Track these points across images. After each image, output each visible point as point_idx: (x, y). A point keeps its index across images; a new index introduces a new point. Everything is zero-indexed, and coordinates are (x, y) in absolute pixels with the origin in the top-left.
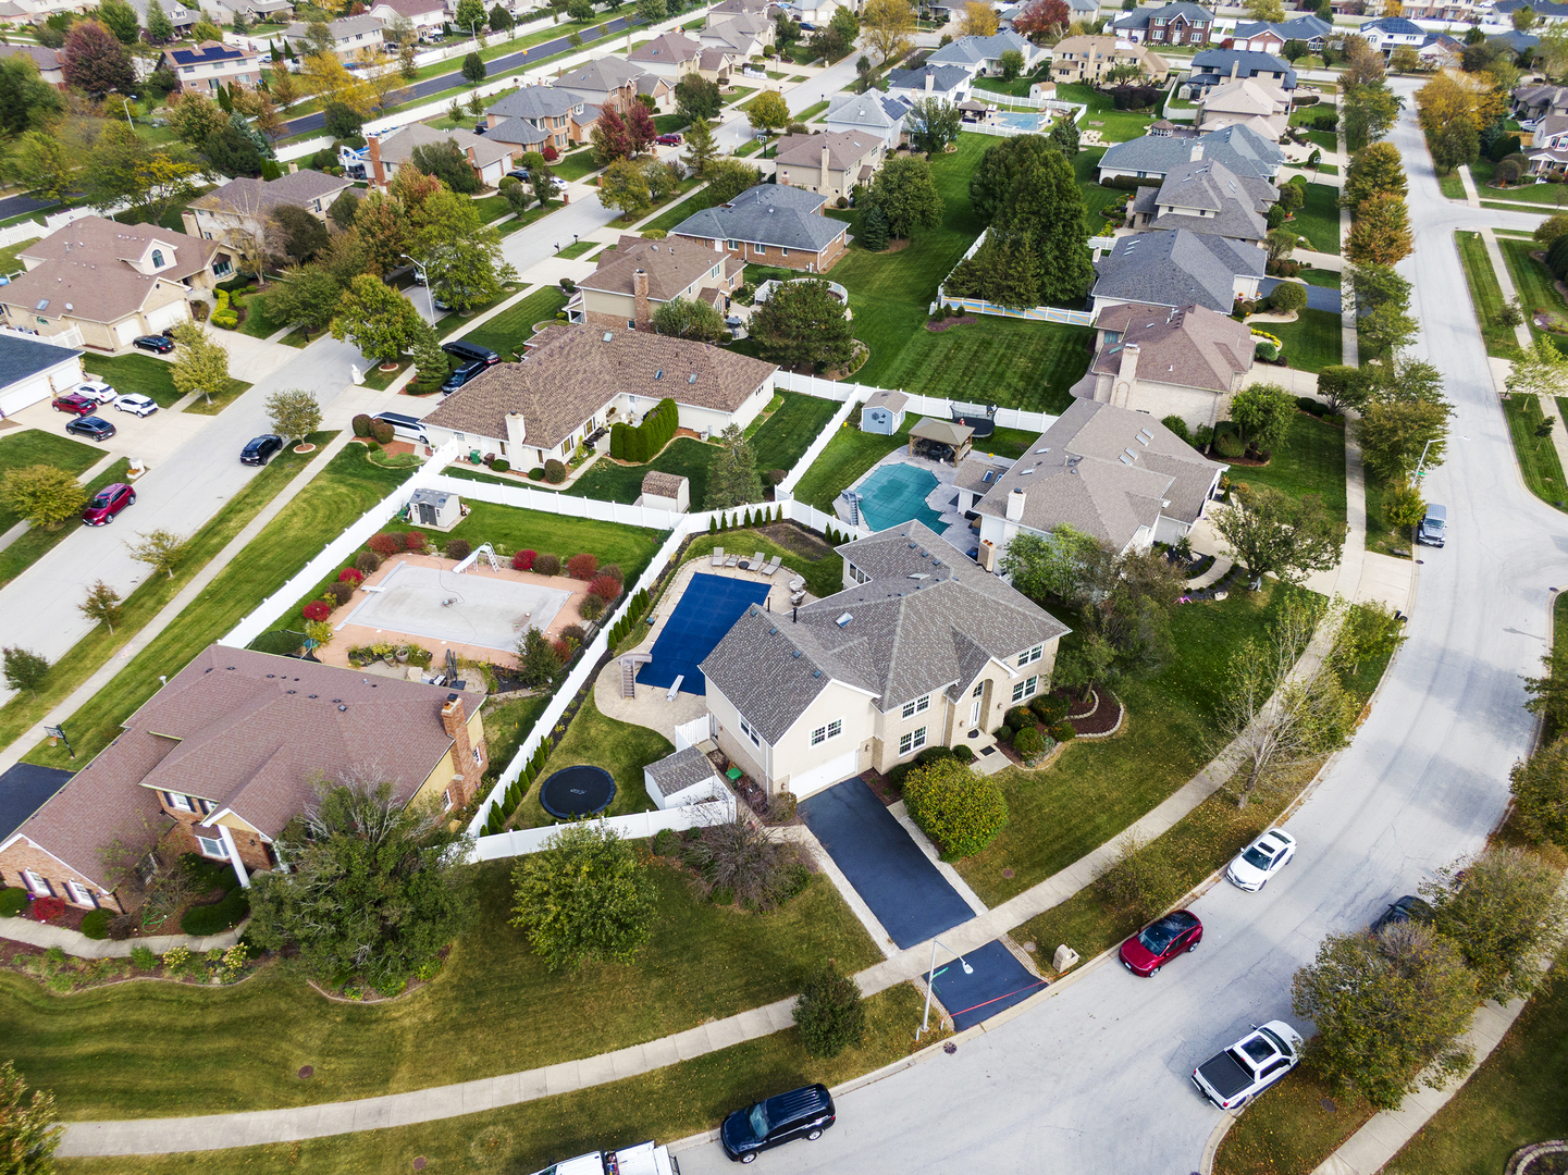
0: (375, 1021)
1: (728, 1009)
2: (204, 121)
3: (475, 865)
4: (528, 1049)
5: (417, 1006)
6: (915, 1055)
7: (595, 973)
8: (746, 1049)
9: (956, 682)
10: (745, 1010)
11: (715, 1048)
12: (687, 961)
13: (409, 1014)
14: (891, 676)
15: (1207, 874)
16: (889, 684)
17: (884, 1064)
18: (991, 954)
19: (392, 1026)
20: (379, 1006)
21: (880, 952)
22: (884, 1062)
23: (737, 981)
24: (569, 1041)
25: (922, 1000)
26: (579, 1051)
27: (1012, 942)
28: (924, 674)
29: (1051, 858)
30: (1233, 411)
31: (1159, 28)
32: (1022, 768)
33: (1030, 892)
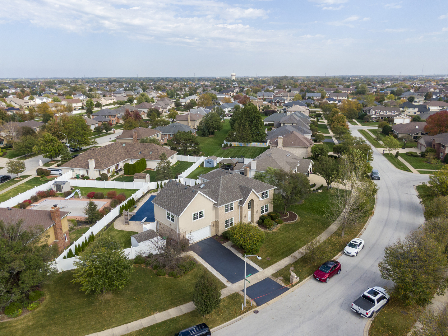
0: (4, 328)
1: (164, 308)
2: (3, 116)
3: (60, 273)
4: (75, 331)
5: (26, 320)
6: (242, 315)
7: (107, 302)
8: (172, 321)
9: (242, 199)
10: (171, 308)
11: (159, 321)
12: (147, 294)
13: (20, 324)
14: (220, 197)
15: (337, 254)
16: (219, 199)
17: (231, 320)
18: (267, 281)
19: (12, 329)
20: (7, 322)
21: (224, 285)
22: (230, 319)
23: (168, 299)
24: (94, 326)
25: (243, 298)
26: (98, 329)
27: (274, 278)
28: (230, 196)
29: (282, 253)
30: (312, 152)
31: (273, 103)
32: (268, 231)
33: (277, 263)
